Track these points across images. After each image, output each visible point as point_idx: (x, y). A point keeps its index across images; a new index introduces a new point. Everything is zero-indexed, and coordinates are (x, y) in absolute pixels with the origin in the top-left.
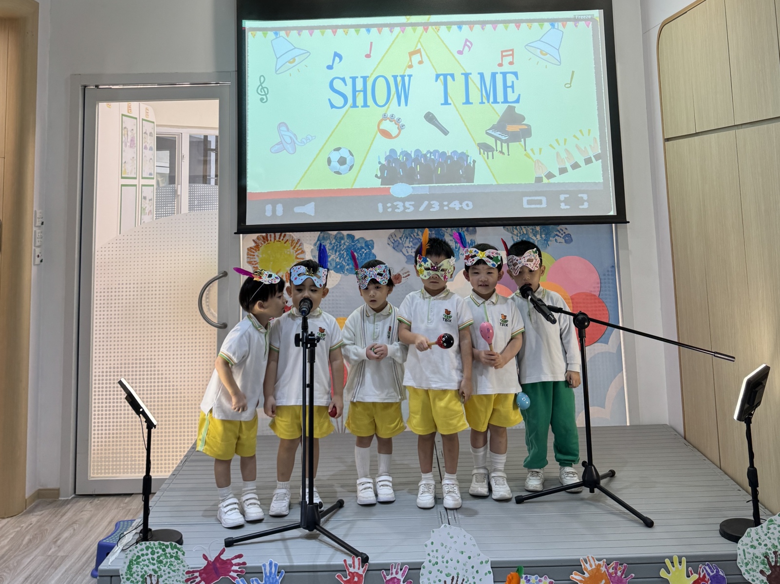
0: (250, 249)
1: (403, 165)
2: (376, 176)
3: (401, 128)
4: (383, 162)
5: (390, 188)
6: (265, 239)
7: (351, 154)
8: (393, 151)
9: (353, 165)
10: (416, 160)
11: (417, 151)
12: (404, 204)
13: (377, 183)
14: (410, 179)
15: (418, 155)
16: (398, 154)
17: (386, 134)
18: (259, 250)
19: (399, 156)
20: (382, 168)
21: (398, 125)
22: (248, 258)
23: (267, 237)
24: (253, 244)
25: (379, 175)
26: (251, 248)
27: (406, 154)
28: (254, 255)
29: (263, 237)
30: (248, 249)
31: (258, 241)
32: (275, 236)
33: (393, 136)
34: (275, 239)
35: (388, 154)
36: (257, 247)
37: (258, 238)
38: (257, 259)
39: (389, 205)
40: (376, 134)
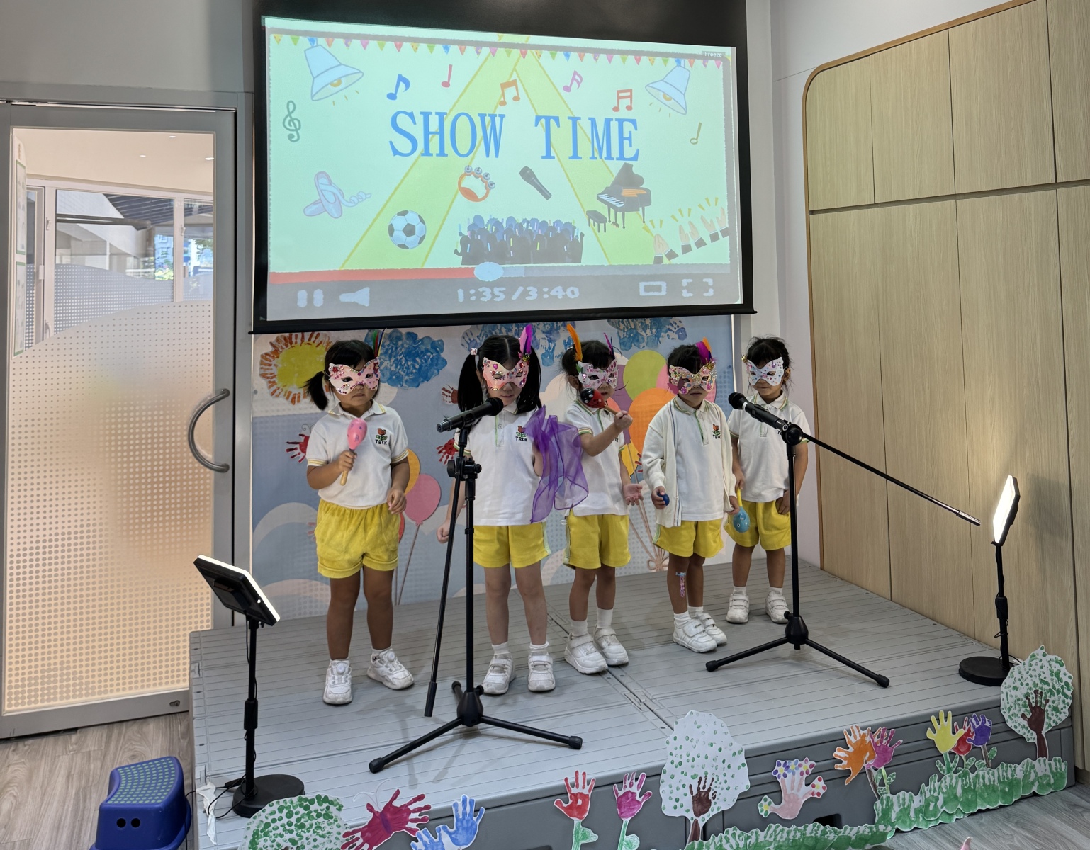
0: (265, 356)
1: (491, 238)
2: (456, 252)
3: (489, 186)
4: (466, 233)
5: (474, 268)
6: (288, 342)
7: (422, 221)
8: (478, 218)
9: (424, 236)
10: (509, 231)
11: (511, 219)
12: (492, 290)
13: (457, 262)
14: (500, 256)
15: (512, 225)
16: (486, 223)
17: (469, 194)
18: (278, 357)
19: (487, 225)
20: (464, 241)
21: (486, 183)
22: (261, 368)
23: (290, 337)
24: (270, 349)
25: (459, 251)
26: (266, 354)
27: (497, 223)
28: (270, 365)
29: (285, 339)
30: (262, 356)
31: (277, 344)
32: (303, 337)
33: (480, 197)
34: (302, 341)
35: (472, 222)
36: (276, 352)
37: (278, 340)
38: (275, 370)
39: (472, 292)
40: (457, 193)
